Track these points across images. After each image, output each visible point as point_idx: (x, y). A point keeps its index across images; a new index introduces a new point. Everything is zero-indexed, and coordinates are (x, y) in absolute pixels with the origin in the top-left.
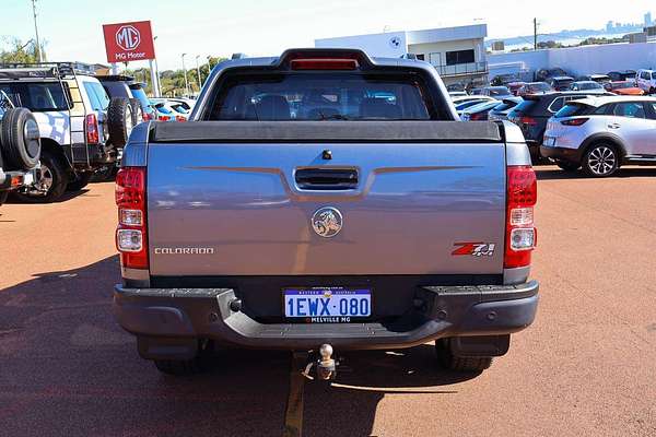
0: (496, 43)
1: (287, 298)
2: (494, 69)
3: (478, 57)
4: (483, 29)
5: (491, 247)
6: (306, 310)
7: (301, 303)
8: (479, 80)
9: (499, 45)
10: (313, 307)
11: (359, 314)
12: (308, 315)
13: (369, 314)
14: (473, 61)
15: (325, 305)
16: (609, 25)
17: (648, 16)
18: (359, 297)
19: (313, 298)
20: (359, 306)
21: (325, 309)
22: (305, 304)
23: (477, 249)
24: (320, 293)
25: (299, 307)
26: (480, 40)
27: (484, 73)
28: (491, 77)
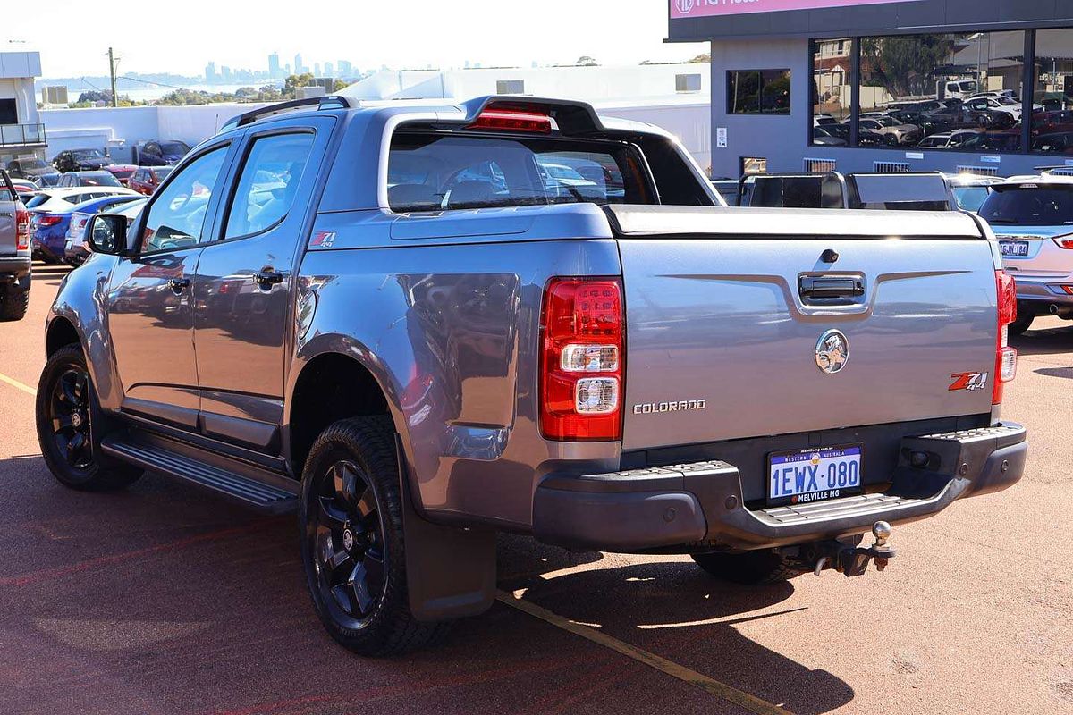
0: (51, 90)
1: (774, 468)
2: (56, 138)
3: (24, 115)
4: (33, 59)
5: (985, 375)
6: (792, 486)
7: (788, 475)
8: (28, 158)
9: (57, 94)
10: (800, 480)
11: (848, 485)
12: (794, 493)
13: (858, 482)
14: (14, 121)
15: (813, 474)
16: (210, 69)
17: (274, 59)
18: (848, 459)
19: (800, 465)
20: (847, 473)
21: (813, 481)
22: (791, 476)
23: (972, 381)
24: (808, 459)
25: (786, 480)
26: (26, 81)
27: (38, 145)
28: (51, 153)
